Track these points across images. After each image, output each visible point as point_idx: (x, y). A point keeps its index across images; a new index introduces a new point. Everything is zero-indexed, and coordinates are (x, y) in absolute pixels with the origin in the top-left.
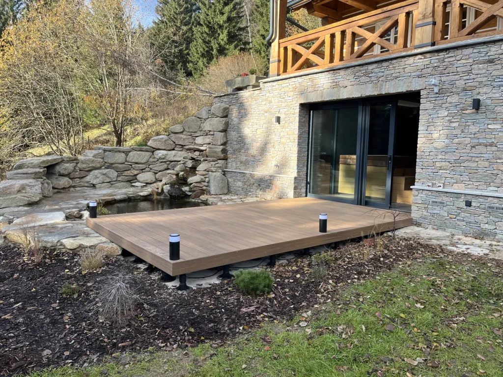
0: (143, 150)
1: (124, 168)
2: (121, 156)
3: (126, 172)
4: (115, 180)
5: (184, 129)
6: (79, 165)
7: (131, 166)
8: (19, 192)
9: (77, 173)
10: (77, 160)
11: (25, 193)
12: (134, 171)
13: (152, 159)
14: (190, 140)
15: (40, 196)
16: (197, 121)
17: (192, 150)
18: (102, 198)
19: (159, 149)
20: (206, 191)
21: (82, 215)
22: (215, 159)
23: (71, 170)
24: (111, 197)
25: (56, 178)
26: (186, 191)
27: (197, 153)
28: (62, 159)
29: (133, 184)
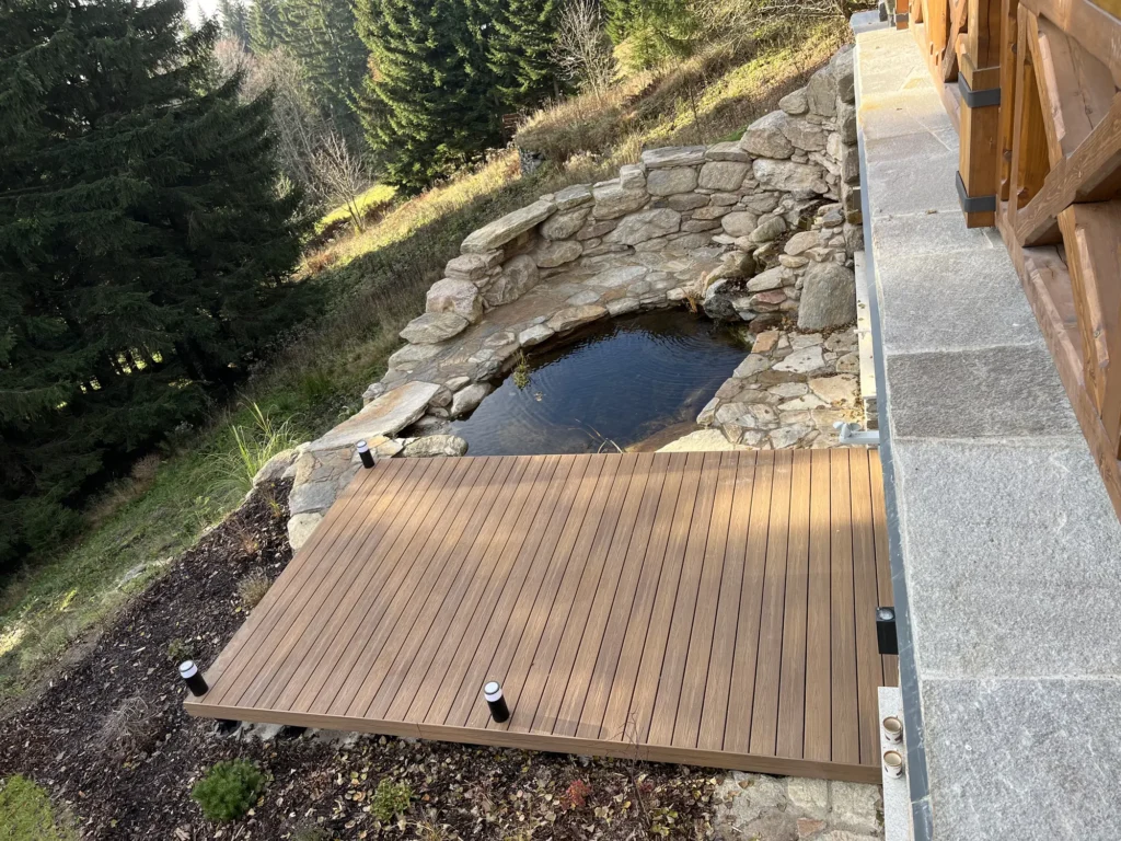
0: (728, 158)
1: (693, 203)
2: (685, 177)
3: (698, 211)
4: (677, 229)
5: (807, 104)
6: (594, 210)
7: (708, 198)
8: (445, 308)
9: (591, 229)
10: (591, 198)
11: (453, 312)
12: (715, 207)
13: (746, 181)
14: (819, 139)
15: (472, 318)
16: (830, 85)
17: (822, 166)
18: (579, 315)
19: (761, 156)
20: (788, 317)
21: (451, 401)
22: (840, 218)
23: (575, 226)
24: (600, 310)
25: (548, 247)
26: (742, 309)
27: (831, 178)
28: (550, 210)
29: (715, 238)
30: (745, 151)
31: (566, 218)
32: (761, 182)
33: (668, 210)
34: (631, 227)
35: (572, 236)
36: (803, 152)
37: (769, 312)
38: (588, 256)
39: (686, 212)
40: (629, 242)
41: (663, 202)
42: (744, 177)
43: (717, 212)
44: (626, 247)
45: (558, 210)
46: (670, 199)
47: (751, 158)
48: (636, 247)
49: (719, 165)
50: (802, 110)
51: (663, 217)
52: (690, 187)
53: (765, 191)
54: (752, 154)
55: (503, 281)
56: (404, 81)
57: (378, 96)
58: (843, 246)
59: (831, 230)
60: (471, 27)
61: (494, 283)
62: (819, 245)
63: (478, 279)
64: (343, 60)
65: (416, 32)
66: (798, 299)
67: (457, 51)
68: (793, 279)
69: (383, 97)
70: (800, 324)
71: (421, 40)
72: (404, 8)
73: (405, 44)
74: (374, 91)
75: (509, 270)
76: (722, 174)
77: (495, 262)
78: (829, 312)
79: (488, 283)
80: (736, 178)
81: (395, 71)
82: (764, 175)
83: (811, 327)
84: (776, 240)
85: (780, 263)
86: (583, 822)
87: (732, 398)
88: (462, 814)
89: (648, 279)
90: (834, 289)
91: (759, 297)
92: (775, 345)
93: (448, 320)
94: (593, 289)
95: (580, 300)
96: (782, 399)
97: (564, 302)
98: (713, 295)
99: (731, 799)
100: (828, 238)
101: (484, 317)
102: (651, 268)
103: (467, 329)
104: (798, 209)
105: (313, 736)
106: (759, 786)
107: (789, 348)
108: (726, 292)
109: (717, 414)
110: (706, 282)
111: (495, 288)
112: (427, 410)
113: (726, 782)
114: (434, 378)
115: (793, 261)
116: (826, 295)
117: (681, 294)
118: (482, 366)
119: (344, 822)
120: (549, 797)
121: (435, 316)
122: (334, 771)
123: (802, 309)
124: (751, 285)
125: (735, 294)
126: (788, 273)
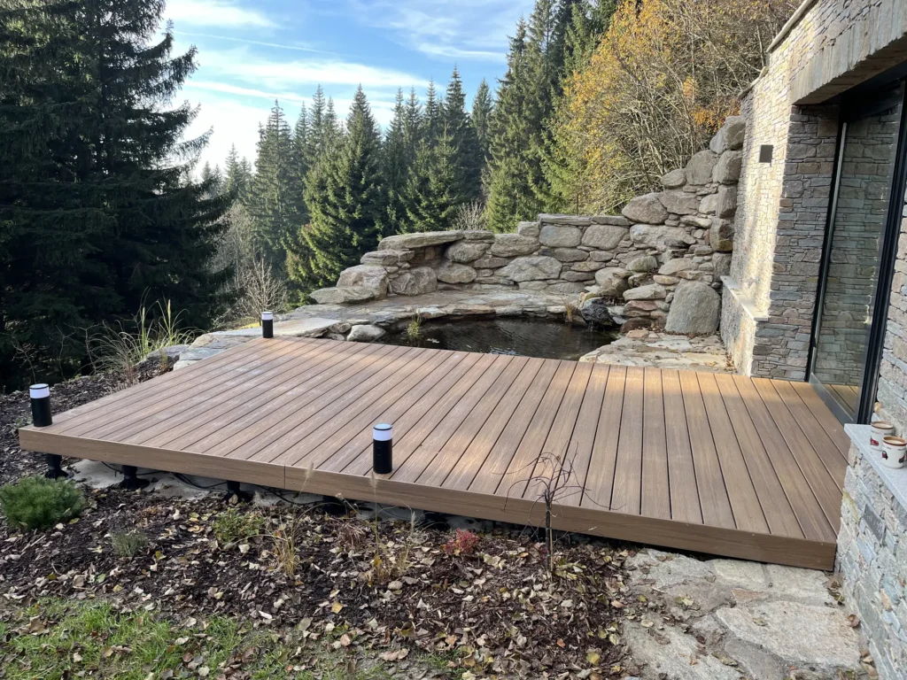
0: (610, 223)
1: (574, 256)
2: (572, 234)
3: (577, 264)
4: (556, 276)
5: (685, 178)
6: (493, 247)
7: (587, 254)
8: (355, 282)
9: (487, 261)
10: (492, 237)
11: (362, 285)
12: (592, 263)
13: (623, 241)
14: (692, 204)
15: (377, 293)
16: (708, 159)
17: (692, 225)
18: (470, 308)
19: (638, 222)
20: (657, 322)
21: (349, 331)
22: (710, 249)
23: (475, 254)
24: (488, 308)
25: (449, 266)
26: (615, 315)
27: (699, 233)
28: (458, 235)
29: (588, 288)
30: (626, 217)
31: (469, 246)
32: (636, 242)
33: (552, 259)
34: (520, 267)
35: (470, 262)
36: (675, 217)
37: (641, 317)
38: (480, 283)
39: (567, 264)
40: (516, 279)
41: (550, 251)
42: (621, 239)
43: (593, 266)
44: (512, 283)
45: (464, 238)
46: (556, 250)
47: (630, 223)
48: (520, 284)
49: (602, 227)
50: (680, 182)
51: (548, 263)
52: (575, 242)
53: (638, 249)
54: (631, 220)
55: (408, 276)
56: (329, 237)
57: (307, 243)
58: (712, 270)
59: (702, 258)
60: (388, 210)
61: (400, 275)
62: (691, 269)
63: (389, 265)
65: (347, 205)
66: (667, 311)
67: (375, 224)
68: (665, 293)
69: (311, 245)
70: (667, 327)
71: (351, 210)
73: (337, 212)
74: (304, 239)
75: (414, 271)
76: (603, 235)
77: (405, 259)
78: (695, 320)
79: (396, 272)
80: (614, 239)
81: (324, 228)
82: (640, 234)
83: (677, 330)
84: (649, 273)
85: (653, 281)
86: (469, 566)
87: (612, 353)
88: (319, 552)
89: (530, 300)
90: (701, 301)
91: (634, 304)
92: (647, 336)
93: (357, 288)
94: (483, 299)
95: (472, 302)
96: (658, 358)
97: (458, 301)
98: (590, 304)
99: (647, 567)
100: (700, 263)
101: (386, 297)
102: (532, 296)
103: (371, 300)
104: (671, 251)
105: (152, 492)
106: (680, 561)
107: (659, 339)
108: (602, 303)
109: (599, 358)
110: (584, 298)
111: (401, 278)
112: (325, 334)
113: (639, 555)
114: (337, 318)
115: (666, 279)
116: (694, 305)
117: (560, 309)
118: (381, 317)
119: (172, 543)
120: (426, 549)
121: (346, 285)
122: (171, 508)
123: (670, 318)
124: (627, 294)
125: (610, 305)
126: (661, 289)
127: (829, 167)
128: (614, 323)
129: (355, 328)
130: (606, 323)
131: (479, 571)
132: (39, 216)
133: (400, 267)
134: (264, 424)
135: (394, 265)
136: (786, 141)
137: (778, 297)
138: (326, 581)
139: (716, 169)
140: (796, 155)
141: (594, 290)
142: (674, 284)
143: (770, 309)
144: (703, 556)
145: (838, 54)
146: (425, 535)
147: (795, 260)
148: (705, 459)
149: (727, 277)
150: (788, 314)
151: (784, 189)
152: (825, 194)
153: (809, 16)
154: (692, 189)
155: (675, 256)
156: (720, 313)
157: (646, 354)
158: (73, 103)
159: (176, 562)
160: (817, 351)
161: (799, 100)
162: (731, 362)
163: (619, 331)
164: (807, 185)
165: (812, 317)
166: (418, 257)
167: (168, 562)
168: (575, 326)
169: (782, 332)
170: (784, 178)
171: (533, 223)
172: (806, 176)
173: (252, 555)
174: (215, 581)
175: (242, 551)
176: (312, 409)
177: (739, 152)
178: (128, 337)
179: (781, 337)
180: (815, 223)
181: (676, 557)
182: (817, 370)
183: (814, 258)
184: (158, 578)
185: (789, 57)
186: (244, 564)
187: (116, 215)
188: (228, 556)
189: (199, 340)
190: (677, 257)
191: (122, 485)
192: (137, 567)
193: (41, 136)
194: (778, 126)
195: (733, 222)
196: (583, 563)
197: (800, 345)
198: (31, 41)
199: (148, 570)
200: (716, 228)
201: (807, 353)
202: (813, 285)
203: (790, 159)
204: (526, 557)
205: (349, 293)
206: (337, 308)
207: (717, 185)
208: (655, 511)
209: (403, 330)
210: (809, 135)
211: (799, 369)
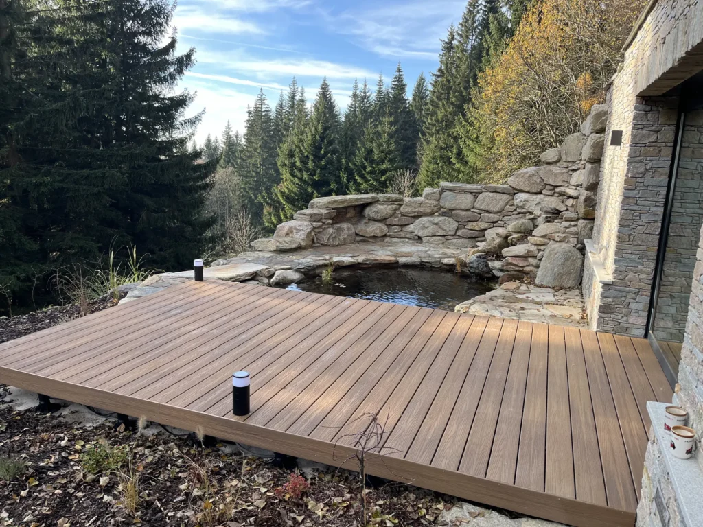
0: (499, 191)
1: (468, 217)
2: (467, 199)
3: (470, 224)
4: (453, 233)
5: (560, 155)
6: (402, 208)
7: (479, 216)
8: (287, 234)
9: (397, 219)
10: (401, 200)
11: (292, 237)
12: (482, 223)
13: (508, 206)
14: (565, 177)
15: (303, 244)
16: (579, 140)
17: (564, 195)
18: (378, 258)
19: (521, 191)
20: (529, 276)
21: (273, 275)
22: (576, 216)
23: (387, 214)
24: (393, 259)
25: (366, 223)
26: (495, 268)
27: (570, 202)
28: (373, 198)
29: (478, 244)
30: (511, 187)
31: (382, 207)
32: (518, 207)
33: (450, 219)
34: (423, 224)
35: (382, 220)
36: (552, 188)
37: (515, 271)
38: (391, 236)
39: (462, 223)
40: (420, 234)
41: (448, 213)
42: (507, 204)
43: (483, 225)
44: (417, 238)
45: (378, 200)
46: (454, 212)
47: (514, 192)
48: (423, 239)
49: (491, 194)
50: (556, 159)
51: (446, 222)
52: (469, 207)
53: (520, 213)
54: (515, 189)
55: (331, 230)
56: (295, 194)
57: (279, 198)
58: (577, 234)
59: (569, 223)
60: (341, 174)
61: (324, 229)
62: (559, 232)
63: (315, 221)
64: (264, 183)
65: (310, 169)
66: (537, 267)
67: (330, 185)
68: (536, 252)
69: (281, 200)
70: (537, 281)
71: (312, 174)
72: (307, 157)
73: (302, 175)
74: (276, 195)
75: (336, 226)
76: (492, 200)
77: (329, 216)
78: (560, 276)
79: (320, 227)
80: (501, 204)
81: (291, 187)
82: (521, 201)
83: (545, 284)
84: (525, 233)
85: (528, 242)
86: (294, 512)
87: (483, 302)
88: (170, 487)
89: (429, 252)
90: (566, 260)
91: (510, 260)
92: (518, 288)
93: (287, 239)
94: (390, 250)
95: (380, 252)
96: (522, 309)
97: (369, 252)
98: (475, 258)
99: (458, 523)
100: (566, 228)
101: (312, 247)
102: (432, 249)
103: (298, 249)
104: (545, 216)
105: (60, 416)
106: (490, 518)
107: (528, 291)
108: (485, 258)
109: (471, 307)
110: (471, 253)
111: (325, 232)
112: (254, 277)
113: (454, 509)
114: (266, 264)
115: (538, 240)
116: (560, 263)
117: (451, 261)
118: (302, 264)
119: (48, 470)
120: (263, 490)
121: (278, 236)
122: (62, 435)
123: (539, 273)
124: (505, 251)
125: (492, 260)
126: (533, 248)
127: (669, 151)
128: (493, 275)
129: (277, 273)
130: (487, 275)
131: (300, 519)
132: (70, 174)
133: (324, 223)
134: (161, 360)
135: (319, 221)
136: (630, 128)
137: (621, 264)
138: (161, 520)
139: (584, 149)
140: (640, 140)
141: (482, 245)
142: (545, 244)
143: (614, 273)
144: (513, 515)
145: (667, 51)
146: (270, 474)
147: (637, 231)
148: (534, 414)
149: (589, 240)
150: (630, 278)
151: (628, 170)
152: (665, 174)
153: (649, 18)
154: (565, 165)
155: (548, 220)
156: (582, 271)
157: (513, 305)
158: (98, 89)
159: (45, 489)
160: (655, 312)
161: (640, 92)
162: (585, 315)
163: (497, 282)
164: (648, 167)
165: (651, 282)
166: (339, 215)
167: (39, 489)
168: (463, 276)
169: (624, 294)
170: (628, 160)
171: (435, 190)
172: (648, 159)
173: (109, 489)
174: (69, 511)
175: (101, 483)
176: (207, 348)
177: (602, 135)
178: (101, 274)
179: (623, 299)
180: (655, 200)
181: (487, 513)
182: (655, 329)
183: (653, 231)
184: (24, 503)
185: (636, 56)
186: (99, 497)
187: (126, 175)
188: (88, 487)
189: (150, 279)
190: (549, 222)
191: (38, 409)
192: (11, 491)
193: (72, 114)
194: (627, 114)
195: (596, 194)
196: (396, 516)
197: (640, 306)
198: (70, 42)
199: (18, 495)
200: (582, 198)
201: (647, 314)
202: (653, 254)
203: (634, 144)
204: (347, 507)
205: (280, 243)
206: (270, 254)
207: (584, 162)
208: (472, 469)
209: (319, 275)
210: (651, 123)
211: (640, 327)
